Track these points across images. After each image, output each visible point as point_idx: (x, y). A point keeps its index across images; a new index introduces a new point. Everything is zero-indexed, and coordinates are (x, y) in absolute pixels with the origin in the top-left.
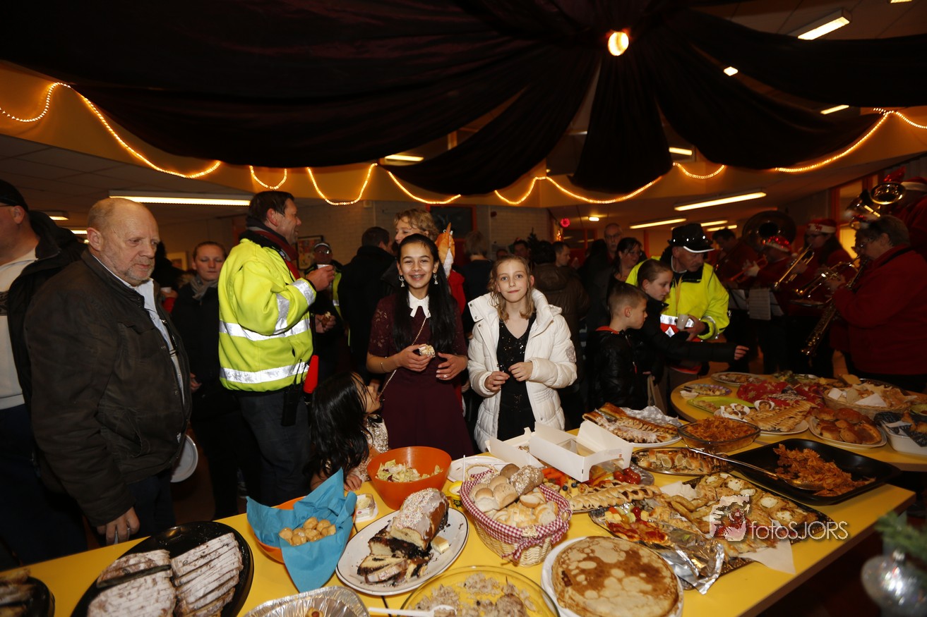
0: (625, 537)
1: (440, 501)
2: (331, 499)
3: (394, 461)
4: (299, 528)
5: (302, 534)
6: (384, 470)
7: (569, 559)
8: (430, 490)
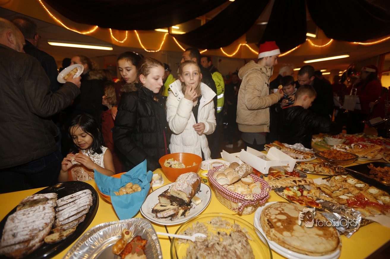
0: (298, 203)
1: (197, 178)
2: (140, 175)
3: (173, 159)
4: (123, 188)
5: (124, 190)
6: (167, 163)
7: (270, 213)
8: (192, 173)
